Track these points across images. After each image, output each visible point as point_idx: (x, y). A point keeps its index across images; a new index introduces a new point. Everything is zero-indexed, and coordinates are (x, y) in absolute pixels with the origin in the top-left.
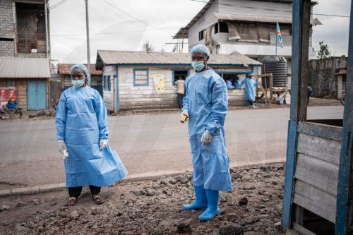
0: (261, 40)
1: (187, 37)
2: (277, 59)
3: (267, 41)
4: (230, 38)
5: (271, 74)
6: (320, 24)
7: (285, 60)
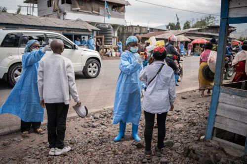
0: (94, 12)
1: (37, 3)
2: (107, 26)
3: (97, 13)
4: (73, 9)
5: (104, 36)
6: (130, 5)
7: (112, 28)
